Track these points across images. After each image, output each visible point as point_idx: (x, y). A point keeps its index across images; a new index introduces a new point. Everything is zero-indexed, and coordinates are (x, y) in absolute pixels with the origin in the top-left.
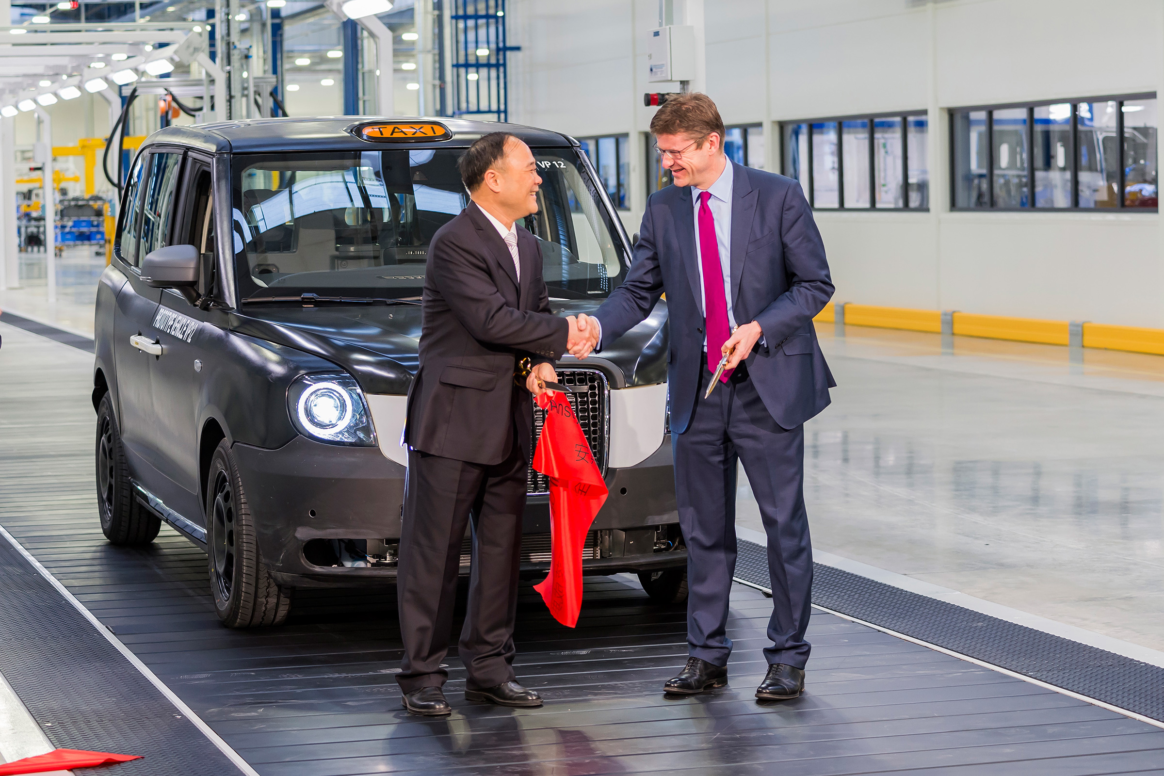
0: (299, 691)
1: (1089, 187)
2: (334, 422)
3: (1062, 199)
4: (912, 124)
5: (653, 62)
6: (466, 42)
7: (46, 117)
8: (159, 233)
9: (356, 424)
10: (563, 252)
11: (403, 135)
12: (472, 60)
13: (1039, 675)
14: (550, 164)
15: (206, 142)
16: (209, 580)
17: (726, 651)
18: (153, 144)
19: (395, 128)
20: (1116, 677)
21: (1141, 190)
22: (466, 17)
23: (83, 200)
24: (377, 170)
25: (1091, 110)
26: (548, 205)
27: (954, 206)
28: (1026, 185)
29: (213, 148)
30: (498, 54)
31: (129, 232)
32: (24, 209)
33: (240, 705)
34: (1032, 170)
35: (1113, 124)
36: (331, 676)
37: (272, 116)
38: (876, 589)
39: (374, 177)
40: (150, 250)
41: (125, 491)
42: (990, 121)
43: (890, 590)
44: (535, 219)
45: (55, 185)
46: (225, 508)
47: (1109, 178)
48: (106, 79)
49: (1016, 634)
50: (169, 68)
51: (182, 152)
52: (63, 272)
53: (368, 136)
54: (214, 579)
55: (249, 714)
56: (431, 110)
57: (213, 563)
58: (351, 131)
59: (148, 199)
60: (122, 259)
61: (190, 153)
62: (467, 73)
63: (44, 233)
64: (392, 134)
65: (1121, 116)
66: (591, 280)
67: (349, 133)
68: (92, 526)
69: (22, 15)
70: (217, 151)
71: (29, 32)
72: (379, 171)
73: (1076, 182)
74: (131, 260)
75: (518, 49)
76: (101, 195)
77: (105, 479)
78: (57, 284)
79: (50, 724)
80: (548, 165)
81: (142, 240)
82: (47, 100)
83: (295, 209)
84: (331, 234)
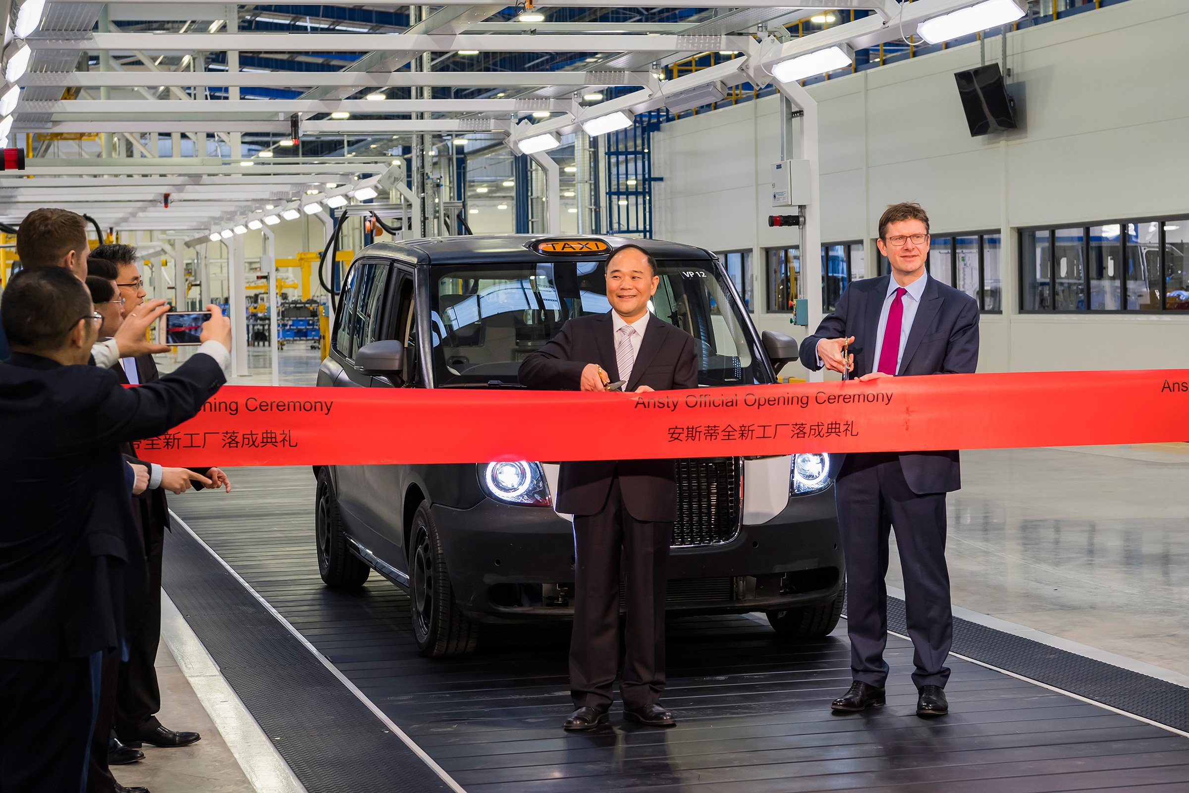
0: (486, 710)
1: (1134, 293)
2: (516, 486)
3: (1111, 303)
4: (987, 241)
5: (777, 190)
6: (618, 174)
7: (270, 234)
8: (369, 331)
9: (534, 489)
10: (703, 346)
11: (572, 250)
12: (622, 188)
13: (1104, 699)
14: (693, 274)
15: (409, 255)
16: (411, 618)
17: (883, 675)
18: (365, 257)
19: (565, 244)
20: (1168, 702)
21: (1179, 296)
22: (617, 153)
23: (301, 303)
24: (550, 279)
25: (1136, 230)
26: (691, 307)
27: (1022, 309)
28: (1082, 291)
29: (414, 260)
30: (644, 184)
31: (344, 330)
32: (251, 310)
33: (438, 721)
34: (1088, 279)
35: (1156, 240)
36: (513, 697)
37: (459, 235)
38: (964, 626)
39: (548, 284)
40: (361, 345)
41: (340, 543)
42: (1053, 238)
43: (976, 627)
44: (681, 319)
45: (278, 291)
46: (425, 557)
47: (1152, 285)
48: (321, 204)
49: (1083, 665)
50: (373, 194)
51: (389, 263)
52: (285, 362)
53: (543, 251)
54: (415, 617)
55: (445, 730)
56: (588, 229)
57: (414, 604)
58: (529, 246)
59: (360, 303)
60: (338, 352)
61: (395, 264)
62: (619, 200)
63: (269, 330)
64: (563, 249)
65: (1162, 234)
66: (726, 369)
67: (527, 248)
68: (312, 572)
69: (250, 150)
70: (418, 262)
71: (255, 164)
72: (552, 280)
73: (1124, 289)
74: (346, 353)
75: (661, 179)
76: (315, 299)
77: (323, 534)
78: (279, 372)
79: (279, 738)
80: (692, 274)
81: (355, 336)
82: (272, 220)
83: (482, 311)
84: (513, 331)
